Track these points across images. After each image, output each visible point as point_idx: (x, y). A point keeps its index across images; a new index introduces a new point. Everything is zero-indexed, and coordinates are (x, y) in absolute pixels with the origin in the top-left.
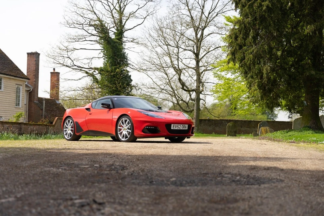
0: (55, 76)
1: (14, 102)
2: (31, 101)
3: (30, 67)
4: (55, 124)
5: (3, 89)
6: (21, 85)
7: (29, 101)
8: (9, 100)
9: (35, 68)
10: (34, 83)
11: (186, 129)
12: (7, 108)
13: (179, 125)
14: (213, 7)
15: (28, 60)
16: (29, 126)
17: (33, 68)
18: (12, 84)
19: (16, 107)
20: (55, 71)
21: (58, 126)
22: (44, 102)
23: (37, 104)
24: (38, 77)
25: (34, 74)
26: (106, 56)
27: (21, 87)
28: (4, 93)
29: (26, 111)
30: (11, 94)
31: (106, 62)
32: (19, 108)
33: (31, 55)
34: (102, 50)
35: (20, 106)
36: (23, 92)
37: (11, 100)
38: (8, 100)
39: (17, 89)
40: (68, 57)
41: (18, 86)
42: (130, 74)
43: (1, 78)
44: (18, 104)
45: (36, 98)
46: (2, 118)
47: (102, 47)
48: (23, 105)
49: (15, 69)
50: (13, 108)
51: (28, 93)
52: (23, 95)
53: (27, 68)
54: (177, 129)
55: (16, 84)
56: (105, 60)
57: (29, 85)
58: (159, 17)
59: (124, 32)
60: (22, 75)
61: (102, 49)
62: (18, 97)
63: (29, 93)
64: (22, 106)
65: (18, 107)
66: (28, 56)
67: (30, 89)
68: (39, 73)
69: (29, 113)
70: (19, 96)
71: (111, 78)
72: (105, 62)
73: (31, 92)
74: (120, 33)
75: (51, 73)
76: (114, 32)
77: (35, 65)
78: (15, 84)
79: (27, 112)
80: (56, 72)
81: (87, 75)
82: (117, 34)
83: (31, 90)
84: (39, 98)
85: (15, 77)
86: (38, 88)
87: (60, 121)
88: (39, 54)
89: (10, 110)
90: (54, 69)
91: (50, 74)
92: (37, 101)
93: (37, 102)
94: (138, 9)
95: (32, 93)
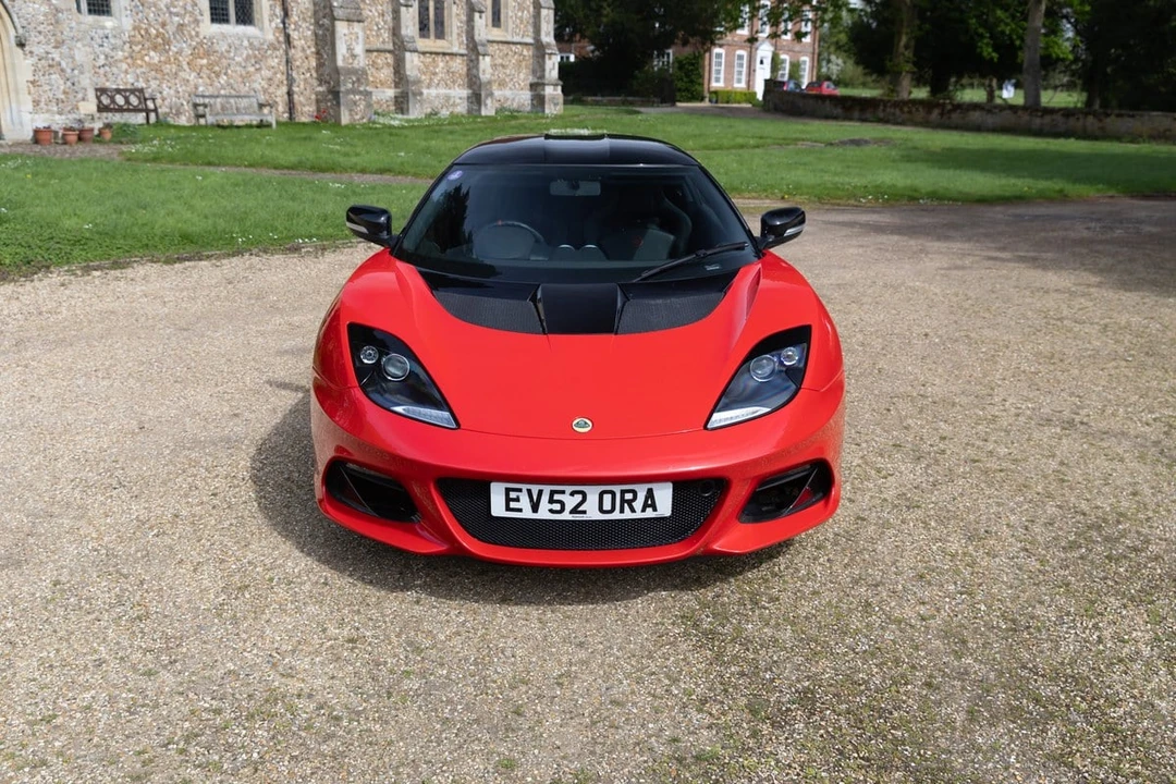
11: (649, 513)
13: (569, 489)
54: (544, 513)
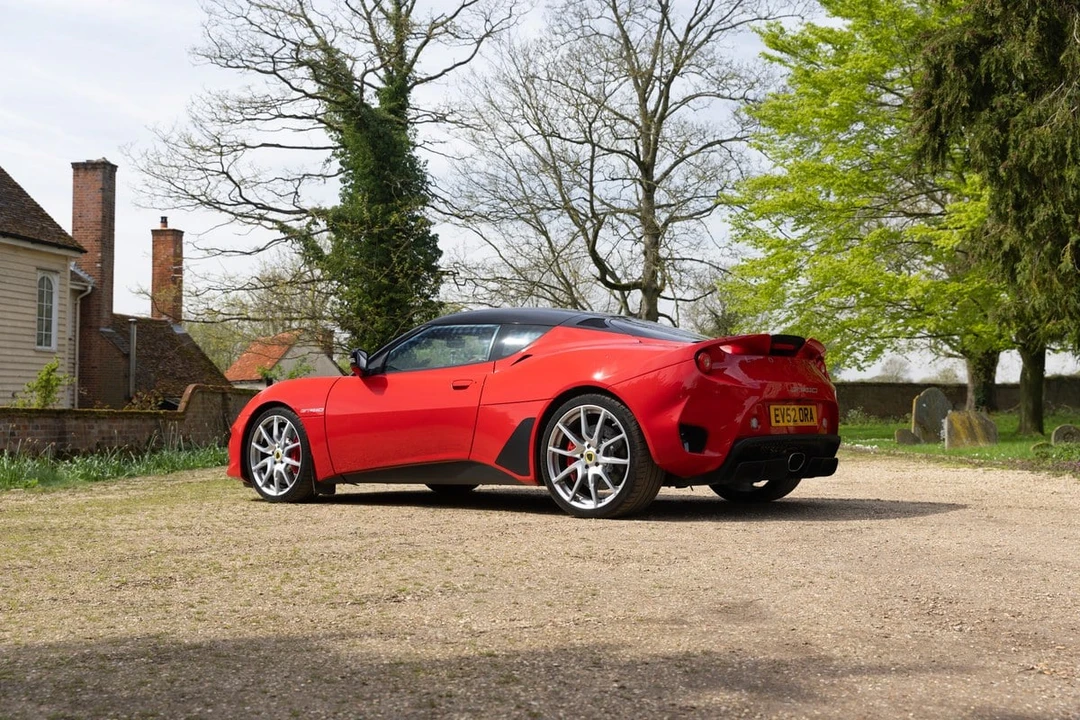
0: (168, 241)
1: (30, 332)
2: (91, 327)
3: (85, 211)
4: (186, 408)
6: (56, 272)
7: (81, 327)
8: (14, 323)
9: (100, 214)
10: (99, 265)
12: (9, 352)
14: (703, 8)
15: (75, 187)
16: (93, 423)
17: (94, 214)
18: (22, 267)
19: (39, 347)
20: (166, 226)
21: (195, 417)
22: (134, 329)
23: (110, 337)
24: (113, 246)
25: (99, 233)
26: (350, 171)
27: (56, 280)
29: (73, 361)
30: (20, 303)
31: (350, 190)
32: (49, 352)
33: (86, 169)
34: (337, 148)
35: (54, 346)
36: (63, 295)
37: (19, 324)
38: (9, 323)
39: (41, 284)
40: (223, 172)
41: (46, 275)
42: (433, 231)
44: (44, 338)
45: (105, 315)
47: (337, 140)
48: (61, 342)
49: (34, 217)
50: (26, 353)
51: (79, 302)
52: (63, 308)
53: (74, 213)
55: (38, 269)
56: (347, 184)
57: (82, 274)
58: (517, 44)
59: (412, 87)
60: (59, 238)
61: (337, 144)
62: (45, 313)
63: (81, 299)
64: (59, 345)
65: (48, 348)
66: (76, 176)
67: (86, 287)
68: (116, 233)
69: (80, 367)
70: (49, 312)
71: (370, 243)
72: (346, 190)
73: (87, 296)
74: (398, 89)
75: (155, 232)
76: (378, 89)
77: (100, 206)
78: (33, 269)
79: (77, 366)
80: (169, 230)
81: (283, 235)
82: (387, 96)
83: (90, 288)
84: (115, 316)
85: (33, 241)
86: (112, 283)
87: (203, 399)
88: (114, 168)
89: (16, 359)
90: (164, 220)
91: (151, 236)
92: (108, 327)
93: (110, 330)
94: (464, 6)
95: (93, 300)
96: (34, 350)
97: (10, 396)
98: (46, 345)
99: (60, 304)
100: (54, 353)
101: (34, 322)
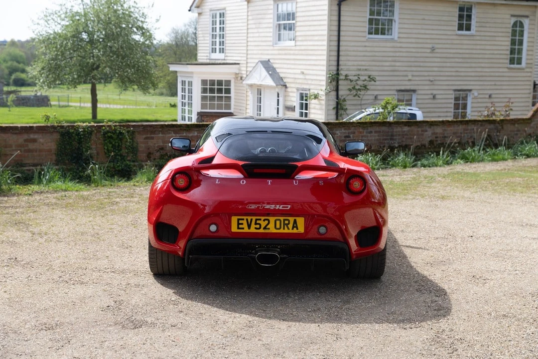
1: (505, 56)
5: (475, 30)
6: (527, 17)
8: (492, 52)
12: (487, 70)
18: (499, 16)
19: (512, 66)
27: (527, 22)
28: (478, 38)
30: (497, 39)
32: (520, 69)
35: (524, 64)
37: (496, 52)
39: (515, 25)
41: (518, 19)
43: (472, 6)
44: (516, 60)
46: (473, 92)
48: (530, 61)
50: (501, 70)
52: (531, 40)
55: (512, 16)
62: (517, 44)
64: (527, 64)
65: (518, 66)
70: (521, 43)
78: (508, 16)
89: (492, 74)
96: (507, 68)
97: (487, 96)
98: (517, 64)
99: (528, 37)
100: (523, 69)
101: (507, 50)
